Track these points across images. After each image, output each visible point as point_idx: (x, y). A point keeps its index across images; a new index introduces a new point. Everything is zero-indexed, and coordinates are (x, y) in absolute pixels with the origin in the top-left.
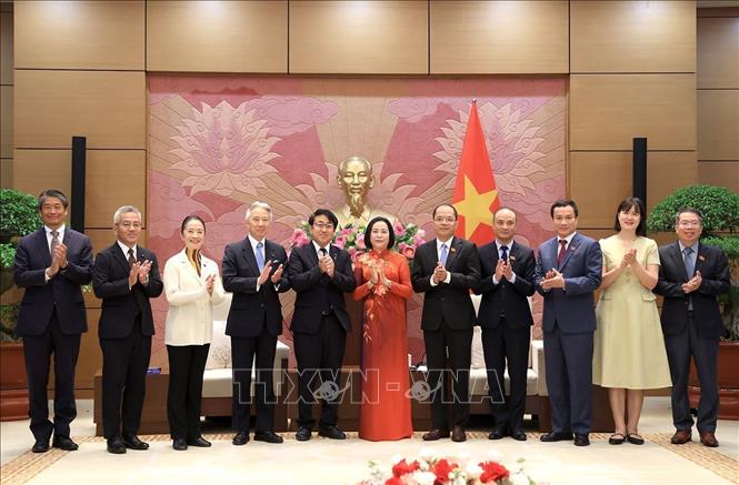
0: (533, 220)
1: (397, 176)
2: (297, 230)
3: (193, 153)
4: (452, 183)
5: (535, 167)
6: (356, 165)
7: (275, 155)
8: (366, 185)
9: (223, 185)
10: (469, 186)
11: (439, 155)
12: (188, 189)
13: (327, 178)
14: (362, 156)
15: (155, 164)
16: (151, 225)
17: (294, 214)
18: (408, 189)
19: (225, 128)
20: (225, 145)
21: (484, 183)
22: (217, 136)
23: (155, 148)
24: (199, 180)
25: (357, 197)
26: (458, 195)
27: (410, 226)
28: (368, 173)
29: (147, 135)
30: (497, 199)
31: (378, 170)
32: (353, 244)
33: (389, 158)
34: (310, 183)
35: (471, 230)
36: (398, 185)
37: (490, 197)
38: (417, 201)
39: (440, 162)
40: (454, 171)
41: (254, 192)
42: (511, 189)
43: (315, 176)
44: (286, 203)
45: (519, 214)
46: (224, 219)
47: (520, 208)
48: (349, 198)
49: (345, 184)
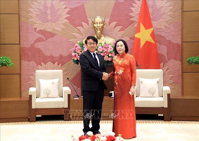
0: (168, 39)
1: (115, 23)
2: (77, 45)
3: (37, 15)
4: (136, 26)
5: (169, 18)
6: (98, 19)
7: (68, 15)
8: (103, 27)
9: (49, 27)
10: (142, 27)
11: (131, 14)
12: (35, 29)
13: (88, 24)
14: (101, 16)
15: (22, 19)
16: (21, 43)
17: (76, 38)
18: (119, 28)
19: (49, 5)
20: (49, 12)
21: (148, 25)
22: (46, 8)
23: (23, 13)
24: (39, 25)
25: (99, 31)
26: (138, 30)
28: (103, 22)
29: (19, 8)
30: (153, 32)
31: (107, 20)
33: (112, 16)
34: (82, 26)
35: (142, 44)
36: (115, 26)
37: (150, 31)
38: (122, 32)
39: (132, 17)
40: (137, 21)
41: (61, 30)
42: (159, 27)
43: (83, 23)
44: (73, 34)
45: (162, 37)
46: (49, 40)
47: (163, 34)
48: (96, 32)
49: (94, 27)
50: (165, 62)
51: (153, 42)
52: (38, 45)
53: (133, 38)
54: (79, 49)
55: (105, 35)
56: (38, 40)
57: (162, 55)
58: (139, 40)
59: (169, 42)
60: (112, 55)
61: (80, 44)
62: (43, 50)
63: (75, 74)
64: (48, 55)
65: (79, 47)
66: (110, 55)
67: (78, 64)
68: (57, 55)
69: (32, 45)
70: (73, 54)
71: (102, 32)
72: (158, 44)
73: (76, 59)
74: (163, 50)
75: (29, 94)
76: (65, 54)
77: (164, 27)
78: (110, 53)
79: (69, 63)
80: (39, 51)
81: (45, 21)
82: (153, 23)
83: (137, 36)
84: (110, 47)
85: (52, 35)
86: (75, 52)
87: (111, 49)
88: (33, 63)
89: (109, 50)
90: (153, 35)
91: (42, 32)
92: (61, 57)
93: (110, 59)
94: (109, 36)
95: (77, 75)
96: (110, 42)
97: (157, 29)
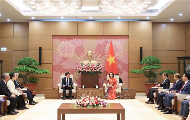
0: (122, 61)
1: (97, 54)
2: (79, 64)
3: (61, 50)
4: (107, 55)
5: (123, 52)
6: (90, 52)
7: (76, 50)
8: (92, 56)
9: (66, 55)
10: (110, 56)
11: (105, 50)
12: (60, 56)
13: (85, 54)
14: (91, 50)
15: (54, 52)
16: (53, 63)
17: (79, 61)
18: (99, 56)
19: (66, 45)
20: (66, 48)
21: (113, 55)
22: (65, 47)
23: (54, 49)
24: (62, 55)
25: (90, 58)
26: (108, 57)
27: (99, 63)
28: (92, 54)
29: (52, 47)
30: (115, 58)
31: (94, 53)
32: (89, 66)
33: (96, 50)
34: (82, 55)
35: (110, 64)
36: (98, 55)
37: (114, 58)
38: (101, 58)
39: (105, 51)
40: (108, 53)
41: (71, 57)
42: (118, 56)
43: (83, 54)
44: (78, 59)
45: (120, 61)
46: (66, 61)
47: (120, 59)
48: (89, 58)
49: (88, 56)
50: (121, 72)
51: (115, 63)
52: (61, 64)
53: (106, 61)
54: (80, 66)
55: (93, 60)
56: (61, 62)
57: (120, 69)
58: (109, 62)
59: (123, 63)
60: (96, 69)
61: (81, 64)
62: (63, 66)
63: (78, 78)
64: (66, 69)
65: (81, 65)
66: (95, 69)
67: (80, 73)
68: (70, 69)
69: (58, 64)
70: (78, 68)
71: (91, 58)
72: (117, 64)
73: (79, 71)
74: (120, 67)
75: (58, 86)
76: (74, 68)
77: (120, 56)
78: (95, 68)
79: (75, 72)
80: (61, 67)
81: (64, 53)
82: (116, 54)
83: (108, 60)
84: (95, 65)
85: (67, 59)
86: (79, 67)
87: (95, 66)
88: (58, 72)
89: (95, 67)
90: (115, 60)
91: (63, 58)
92: (72, 70)
93: (95, 71)
94: (95, 60)
95: (79, 78)
96: (95, 63)
97: (117, 57)
